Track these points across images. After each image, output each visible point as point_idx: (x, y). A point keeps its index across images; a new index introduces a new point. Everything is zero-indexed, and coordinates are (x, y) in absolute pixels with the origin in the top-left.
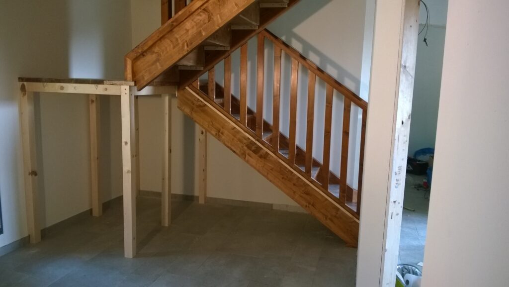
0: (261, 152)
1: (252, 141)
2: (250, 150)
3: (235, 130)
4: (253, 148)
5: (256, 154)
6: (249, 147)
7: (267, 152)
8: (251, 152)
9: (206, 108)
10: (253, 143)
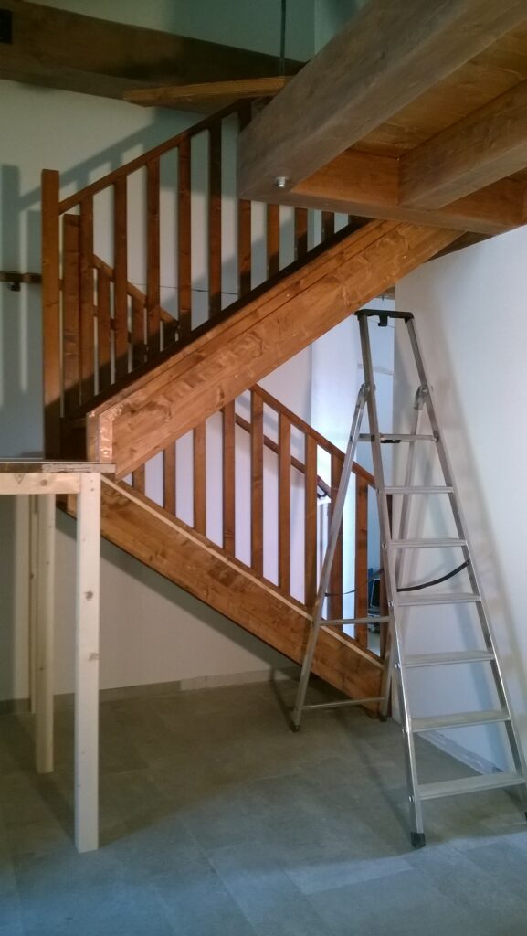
0: (238, 580)
1: (220, 562)
2: (217, 580)
3: (188, 545)
4: (222, 575)
5: (227, 586)
6: (213, 574)
7: (246, 579)
8: (218, 584)
9: (130, 508)
10: (221, 565)
